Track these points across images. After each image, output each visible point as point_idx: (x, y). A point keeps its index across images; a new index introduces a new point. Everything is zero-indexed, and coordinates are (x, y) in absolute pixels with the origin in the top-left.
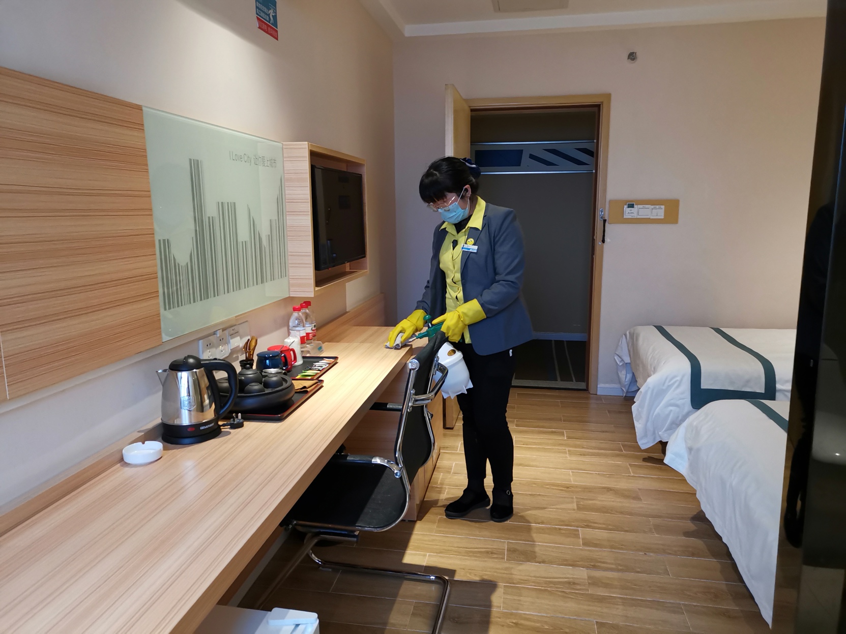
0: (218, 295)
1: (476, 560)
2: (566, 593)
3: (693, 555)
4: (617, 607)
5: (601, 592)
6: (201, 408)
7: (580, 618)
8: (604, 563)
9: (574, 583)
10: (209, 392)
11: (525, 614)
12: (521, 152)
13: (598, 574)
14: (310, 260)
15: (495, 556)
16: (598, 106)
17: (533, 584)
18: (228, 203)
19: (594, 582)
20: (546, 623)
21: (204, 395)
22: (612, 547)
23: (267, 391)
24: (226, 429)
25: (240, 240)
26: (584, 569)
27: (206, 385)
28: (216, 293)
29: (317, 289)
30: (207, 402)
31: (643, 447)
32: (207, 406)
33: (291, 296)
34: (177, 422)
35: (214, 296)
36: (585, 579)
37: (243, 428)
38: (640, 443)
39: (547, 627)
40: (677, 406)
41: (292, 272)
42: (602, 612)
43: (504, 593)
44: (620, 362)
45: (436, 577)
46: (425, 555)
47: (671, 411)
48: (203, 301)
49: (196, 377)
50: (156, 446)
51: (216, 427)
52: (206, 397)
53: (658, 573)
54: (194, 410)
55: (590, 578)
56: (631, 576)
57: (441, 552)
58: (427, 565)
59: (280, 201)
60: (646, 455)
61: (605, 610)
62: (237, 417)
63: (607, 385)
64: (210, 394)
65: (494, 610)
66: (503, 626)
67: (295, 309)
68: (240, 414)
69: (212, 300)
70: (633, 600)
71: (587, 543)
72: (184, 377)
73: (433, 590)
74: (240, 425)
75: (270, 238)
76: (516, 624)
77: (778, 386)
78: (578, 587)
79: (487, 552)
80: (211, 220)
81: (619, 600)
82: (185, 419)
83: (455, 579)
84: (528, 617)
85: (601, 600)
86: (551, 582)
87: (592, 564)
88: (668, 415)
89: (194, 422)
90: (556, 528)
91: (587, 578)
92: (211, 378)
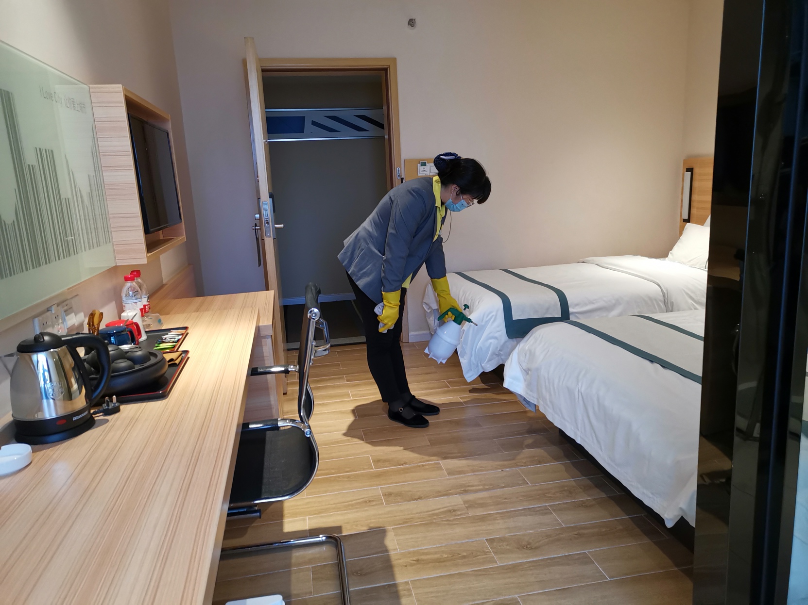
0: (49, 263)
1: (357, 512)
2: (450, 521)
3: (540, 462)
4: (497, 522)
5: (480, 512)
6: (69, 395)
7: (471, 540)
8: (473, 486)
9: (454, 511)
10: (76, 373)
11: (421, 549)
12: (302, 119)
13: (471, 497)
14: (139, 222)
15: (374, 503)
16: (385, 70)
17: (418, 520)
18: (46, 150)
19: (471, 505)
20: (443, 552)
21: (71, 378)
22: (473, 471)
23: (137, 367)
24: (99, 417)
25: (63, 197)
26: (458, 495)
27: (71, 365)
28: (48, 261)
29: (149, 255)
30: (75, 386)
31: (469, 380)
32: (75, 392)
33: (118, 264)
34: (39, 416)
35: (46, 263)
36: (462, 505)
37: (120, 412)
38: (466, 377)
39: (446, 556)
40: (496, 338)
41: (116, 237)
42: (488, 530)
43: (395, 535)
44: (428, 309)
45: (326, 537)
46: (305, 520)
47: (491, 343)
48: (35, 269)
49: (57, 358)
50: (24, 449)
51: (89, 417)
52: (73, 380)
53: (520, 485)
54: (59, 400)
55: (465, 502)
56: (499, 492)
57: (320, 513)
58: (311, 528)
59: (96, 154)
60: (470, 387)
61: (490, 527)
62: (112, 401)
63: (417, 333)
64: (77, 377)
65: (392, 553)
66: (406, 566)
67: (127, 279)
68: (114, 396)
69: (44, 267)
70: (507, 512)
71: (451, 473)
72: (41, 359)
73: (326, 551)
74: (116, 410)
75: (91, 195)
76: (417, 561)
77: (571, 310)
78: (459, 513)
79: (366, 502)
80: (31, 168)
81: (497, 516)
82: (50, 411)
83: (343, 534)
84: (426, 551)
85: (483, 519)
86: (434, 514)
87: (462, 489)
88: (489, 348)
89: (62, 412)
90: (419, 466)
91: (462, 503)
92: (75, 355)
